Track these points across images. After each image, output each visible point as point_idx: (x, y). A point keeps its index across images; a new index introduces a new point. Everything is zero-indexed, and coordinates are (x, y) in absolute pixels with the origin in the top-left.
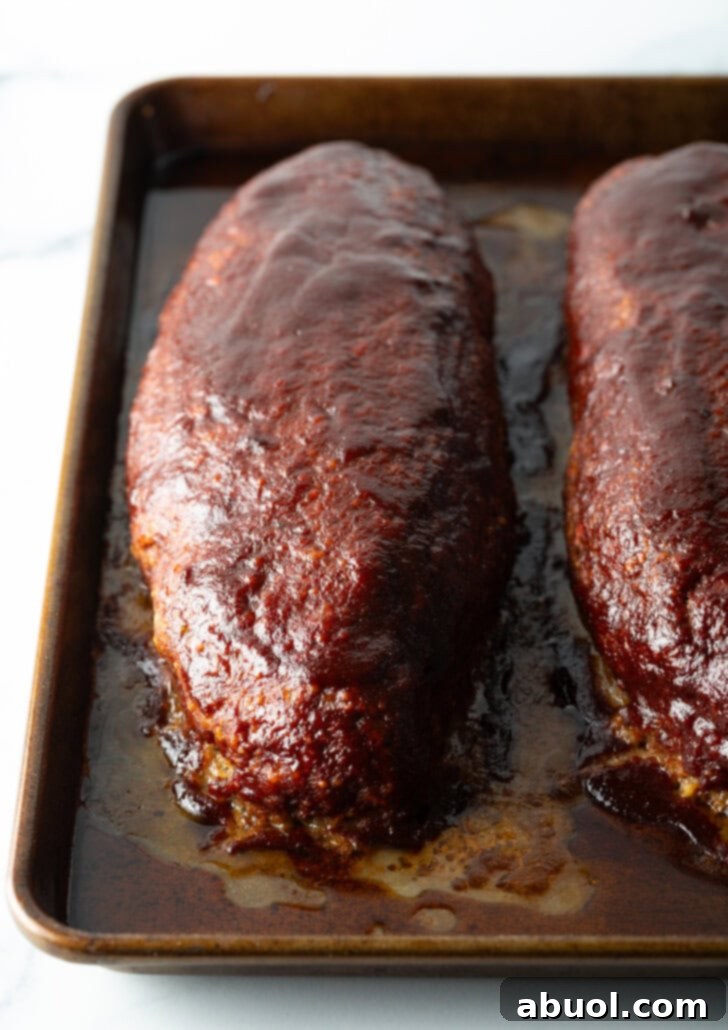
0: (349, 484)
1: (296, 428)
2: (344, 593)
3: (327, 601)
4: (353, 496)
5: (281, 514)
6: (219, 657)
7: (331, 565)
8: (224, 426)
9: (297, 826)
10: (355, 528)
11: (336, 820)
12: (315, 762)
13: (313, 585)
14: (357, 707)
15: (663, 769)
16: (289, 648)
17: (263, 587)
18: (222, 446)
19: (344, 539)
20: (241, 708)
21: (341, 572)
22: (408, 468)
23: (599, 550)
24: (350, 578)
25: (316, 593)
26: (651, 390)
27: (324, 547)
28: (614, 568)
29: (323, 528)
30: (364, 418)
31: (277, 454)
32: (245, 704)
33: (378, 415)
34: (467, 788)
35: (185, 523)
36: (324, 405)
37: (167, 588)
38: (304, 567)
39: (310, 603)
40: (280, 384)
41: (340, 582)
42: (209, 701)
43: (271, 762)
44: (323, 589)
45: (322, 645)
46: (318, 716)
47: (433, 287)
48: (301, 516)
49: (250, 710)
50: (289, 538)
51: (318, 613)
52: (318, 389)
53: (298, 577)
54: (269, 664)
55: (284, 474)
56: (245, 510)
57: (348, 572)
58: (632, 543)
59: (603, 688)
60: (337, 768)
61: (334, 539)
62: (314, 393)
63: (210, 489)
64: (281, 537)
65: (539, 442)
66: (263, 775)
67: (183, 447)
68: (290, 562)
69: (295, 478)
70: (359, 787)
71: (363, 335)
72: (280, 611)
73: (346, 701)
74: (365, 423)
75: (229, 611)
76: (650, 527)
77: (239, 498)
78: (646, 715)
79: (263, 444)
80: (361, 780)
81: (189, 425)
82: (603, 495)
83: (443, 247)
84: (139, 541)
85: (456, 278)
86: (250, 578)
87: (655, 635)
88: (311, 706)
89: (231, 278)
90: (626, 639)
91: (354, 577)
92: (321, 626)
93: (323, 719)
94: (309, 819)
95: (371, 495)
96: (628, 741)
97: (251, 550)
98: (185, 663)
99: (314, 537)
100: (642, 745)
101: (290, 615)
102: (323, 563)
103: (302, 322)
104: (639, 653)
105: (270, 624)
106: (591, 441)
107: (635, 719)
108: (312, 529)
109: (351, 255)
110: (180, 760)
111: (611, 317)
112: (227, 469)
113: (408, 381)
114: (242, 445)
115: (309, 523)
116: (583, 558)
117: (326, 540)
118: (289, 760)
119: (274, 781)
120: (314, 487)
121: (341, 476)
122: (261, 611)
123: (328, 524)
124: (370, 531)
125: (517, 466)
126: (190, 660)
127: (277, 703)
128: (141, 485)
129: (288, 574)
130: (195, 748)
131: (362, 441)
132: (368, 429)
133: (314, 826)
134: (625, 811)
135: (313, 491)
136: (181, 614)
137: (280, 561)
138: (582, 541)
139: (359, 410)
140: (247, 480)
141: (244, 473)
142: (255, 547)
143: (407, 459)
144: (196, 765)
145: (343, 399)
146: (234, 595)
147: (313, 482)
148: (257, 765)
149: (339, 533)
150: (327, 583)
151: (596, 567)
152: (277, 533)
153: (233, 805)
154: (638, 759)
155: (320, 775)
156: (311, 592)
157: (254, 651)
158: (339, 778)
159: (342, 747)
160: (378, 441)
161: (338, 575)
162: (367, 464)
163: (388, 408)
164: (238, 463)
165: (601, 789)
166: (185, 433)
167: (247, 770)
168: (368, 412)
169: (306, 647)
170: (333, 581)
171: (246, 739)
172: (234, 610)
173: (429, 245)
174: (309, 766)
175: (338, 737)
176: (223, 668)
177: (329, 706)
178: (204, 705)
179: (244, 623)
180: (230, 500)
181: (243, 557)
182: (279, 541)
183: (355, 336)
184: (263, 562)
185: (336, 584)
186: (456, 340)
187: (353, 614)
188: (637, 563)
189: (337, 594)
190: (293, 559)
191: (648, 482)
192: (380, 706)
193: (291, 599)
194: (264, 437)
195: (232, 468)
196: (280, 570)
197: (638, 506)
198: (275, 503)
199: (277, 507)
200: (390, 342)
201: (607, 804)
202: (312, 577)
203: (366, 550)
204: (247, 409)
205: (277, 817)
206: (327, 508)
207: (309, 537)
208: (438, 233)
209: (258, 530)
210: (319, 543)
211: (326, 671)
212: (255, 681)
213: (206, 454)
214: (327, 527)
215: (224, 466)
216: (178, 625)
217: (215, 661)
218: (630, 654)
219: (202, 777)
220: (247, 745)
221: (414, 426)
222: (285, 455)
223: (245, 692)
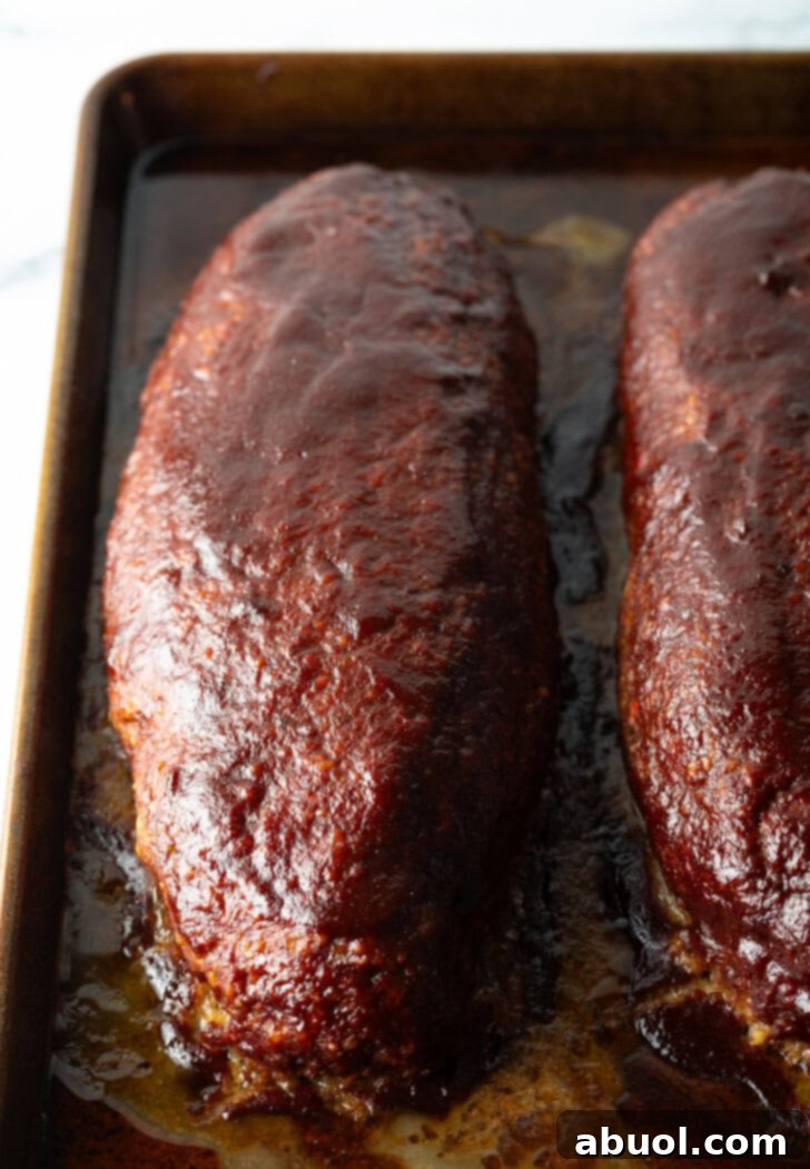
0: (363, 669)
1: (302, 589)
2: (358, 818)
3: (337, 827)
4: (368, 686)
5: (284, 708)
6: (212, 889)
7: (342, 779)
8: (215, 581)
9: (304, 1085)
10: (370, 730)
11: (349, 1080)
12: (324, 1023)
13: (321, 805)
14: (374, 962)
15: (728, 1008)
16: (293, 885)
17: (263, 803)
18: (214, 610)
19: (357, 746)
20: (237, 954)
21: (354, 789)
22: (432, 646)
23: (657, 741)
24: (365, 798)
25: (324, 815)
26: (721, 533)
27: (334, 756)
28: (674, 769)
29: (332, 729)
30: (382, 578)
31: (279, 625)
32: (243, 949)
33: (397, 573)
34: (501, 1031)
35: (172, 705)
36: (334, 559)
37: (151, 790)
38: (310, 780)
39: (318, 829)
40: (282, 530)
41: (353, 802)
42: (201, 940)
43: (274, 1018)
44: (333, 810)
45: (332, 884)
46: (328, 970)
47: (463, 385)
48: (307, 711)
49: (250, 958)
50: (294, 740)
51: (326, 843)
52: (326, 537)
53: (304, 793)
54: (270, 905)
55: (286, 653)
56: (241, 700)
57: (362, 789)
58: (696, 744)
59: (661, 897)
60: (349, 1030)
61: (346, 745)
62: (321, 542)
63: (200, 667)
64: (283, 738)
65: (588, 555)
66: (264, 1032)
67: (169, 607)
68: (294, 772)
69: (300, 660)
70: (375, 1049)
71: (380, 458)
72: (282, 837)
73: (360, 955)
74: (382, 584)
75: (222, 833)
76: (717, 725)
77: (234, 682)
78: (711, 948)
79: (263, 611)
80: (378, 1042)
81: (175, 575)
82: (663, 671)
83: (475, 318)
84: (119, 714)
85: (490, 364)
86: (248, 792)
87: (722, 863)
88: (319, 958)
89: (223, 370)
90: (687, 858)
91: (370, 797)
92: (331, 862)
93: (334, 975)
94: (318, 1077)
95: (390, 684)
96: (689, 970)
97: (248, 753)
98: (173, 891)
99: (322, 740)
100: (705, 975)
101: (294, 843)
102: (332, 776)
103: (309, 438)
104: (704, 880)
105: (271, 854)
106: (649, 589)
107: (697, 948)
108: (320, 730)
109: (365, 343)
110: (168, 994)
111: (675, 420)
112: (220, 642)
113: (433, 521)
114: (238, 610)
115: (317, 721)
116: (638, 744)
117: (336, 744)
118: (294, 1019)
119: (276, 1040)
120: (322, 673)
121: (353, 658)
122: (260, 836)
123: (338, 724)
124: (387, 734)
125: (562, 588)
126: (178, 888)
127: (279, 952)
128: (121, 644)
129: (292, 788)
130: (185, 981)
131: (380, 610)
132: (386, 592)
133: (323, 1085)
134: (684, 1062)
135: (320, 679)
136: (167, 829)
137: (283, 770)
138: (637, 721)
139: (376, 566)
140: (243, 658)
141: (240, 649)
142: (253, 749)
143: (432, 634)
144: (186, 1002)
145: (357, 549)
146: (228, 813)
147: (320, 666)
148: (257, 1021)
149: (351, 735)
150: (337, 804)
151: (653, 763)
152: (280, 734)
153: (229, 1056)
154: (700, 994)
155: (330, 1038)
156: (319, 813)
157: (253, 887)
158: (353, 1041)
159: (355, 1007)
160: (397, 611)
161: (351, 793)
162: (385, 642)
163: (409, 562)
164: (233, 636)
165: (657, 1034)
166: (171, 588)
167: (245, 1024)
168: (386, 570)
169: (313, 886)
170: (345, 801)
171: (244, 990)
172: (229, 833)
173: (460, 320)
174: (318, 1027)
175: (350, 996)
176: (217, 904)
177: (339, 960)
178: (194, 944)
179: (240, 850)
180: (224, 683)
181: (239, 762)
182: (281, 743)
183: (370, 460)
184: (262, 769)
185: (348, 805)
186: (490, 455)
187: (367, 844)
188: (700, 768)
189: (349, 818)
190: (298, 769)
191: (716, 663)
192: (399, 959)
193: (295, 821)
194: (263, 602)
195: (225, 643)
196: (283, 782)
197: (703, 695)
198: (276, 692)
199: (279, 697)
200: (411, 467)
201: (665, 1052)
202: (320, 795)
203: (383, 761)
204: (243, 561)
205: (281, 1075)
206: (337, 701)
207: (316, 741)
208: (468, 300)
209: (257, 727)
210: (327, 747)
211: (336, 919)
212: (254, 923)
213: (196, 620)
214: (337, 728)
215: (215, 637)
216: (164, 842)
217: (207, 894)
218: (693, 878)
219: (194, 1016)
220: (245, 998)
221: (440, 586)
222: (288, 627)
223: (242, 935)
